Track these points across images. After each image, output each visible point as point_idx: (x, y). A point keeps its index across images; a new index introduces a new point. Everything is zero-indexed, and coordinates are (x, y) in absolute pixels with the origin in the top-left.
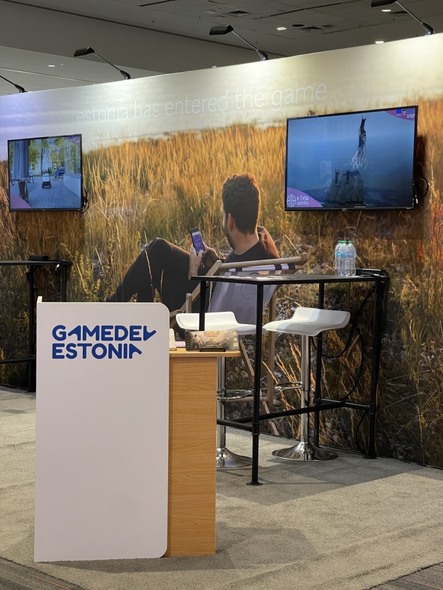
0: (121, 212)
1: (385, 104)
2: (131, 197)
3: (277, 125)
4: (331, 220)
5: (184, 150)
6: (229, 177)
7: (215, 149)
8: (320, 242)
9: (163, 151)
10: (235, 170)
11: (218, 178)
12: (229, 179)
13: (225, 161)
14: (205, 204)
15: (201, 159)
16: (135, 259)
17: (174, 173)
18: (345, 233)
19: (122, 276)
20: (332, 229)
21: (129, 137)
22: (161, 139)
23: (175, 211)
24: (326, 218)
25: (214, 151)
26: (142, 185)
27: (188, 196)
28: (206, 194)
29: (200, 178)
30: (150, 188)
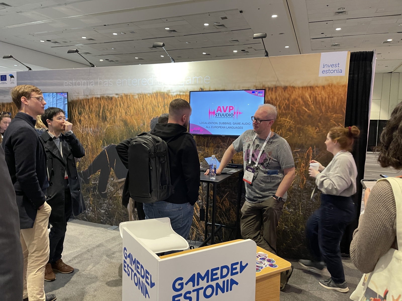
0: (90, 131)
1: (243, 87)
2: (96, 124)
3: (182, 94)
4: (212, 140)
5: (127, 103)
6: (154, 117)
7: (146, 103)
8: (206, 150)
9: (115, 103)
10: (158, 114)
11: (148, 117)
12: (154, 118)
13: (152, 109)
14: (140, 129)
15: (137, 108)
16: (99, 153)
17: (122, 113)
18: (220, 146)
19: (91, 161)
20: (213, 144)
21: (95, 95)
22: (114, 97)
23: (123, 132)
24: (209, 139)
25: (145, 104)
26: (103, 118)
27: (130, 124)
28: (141, 124)
29: (137, 116)
30: (108, 120)
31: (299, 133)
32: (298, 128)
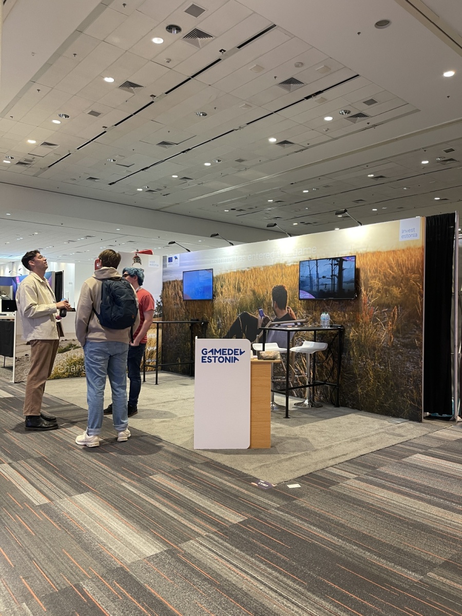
0: (229, 301)
2: (233, 294)
3: (295, 264)
5: (256, 275)
6: (275, 286)
7: (269, 274)
9: (247, 275)
13: (273, 279)
14: (265, 297)
15: (263, 278)
16: (235, 321)
17: (251, 284)
22: (246, 270)
23: (252, 300)
26: (238, 290)
27: (257, 294)
28: (265, 293)
29: (262, 286)
30: (241, 291)
31: (386, 294)
32: (385, 289)
